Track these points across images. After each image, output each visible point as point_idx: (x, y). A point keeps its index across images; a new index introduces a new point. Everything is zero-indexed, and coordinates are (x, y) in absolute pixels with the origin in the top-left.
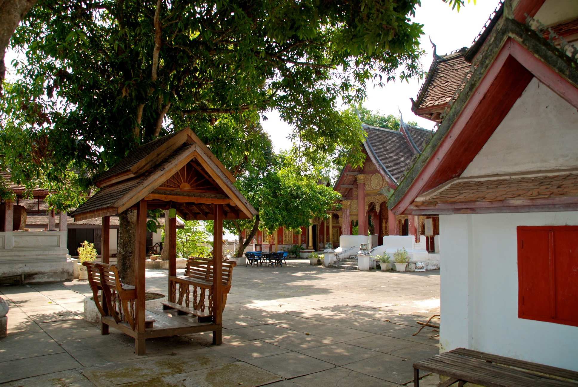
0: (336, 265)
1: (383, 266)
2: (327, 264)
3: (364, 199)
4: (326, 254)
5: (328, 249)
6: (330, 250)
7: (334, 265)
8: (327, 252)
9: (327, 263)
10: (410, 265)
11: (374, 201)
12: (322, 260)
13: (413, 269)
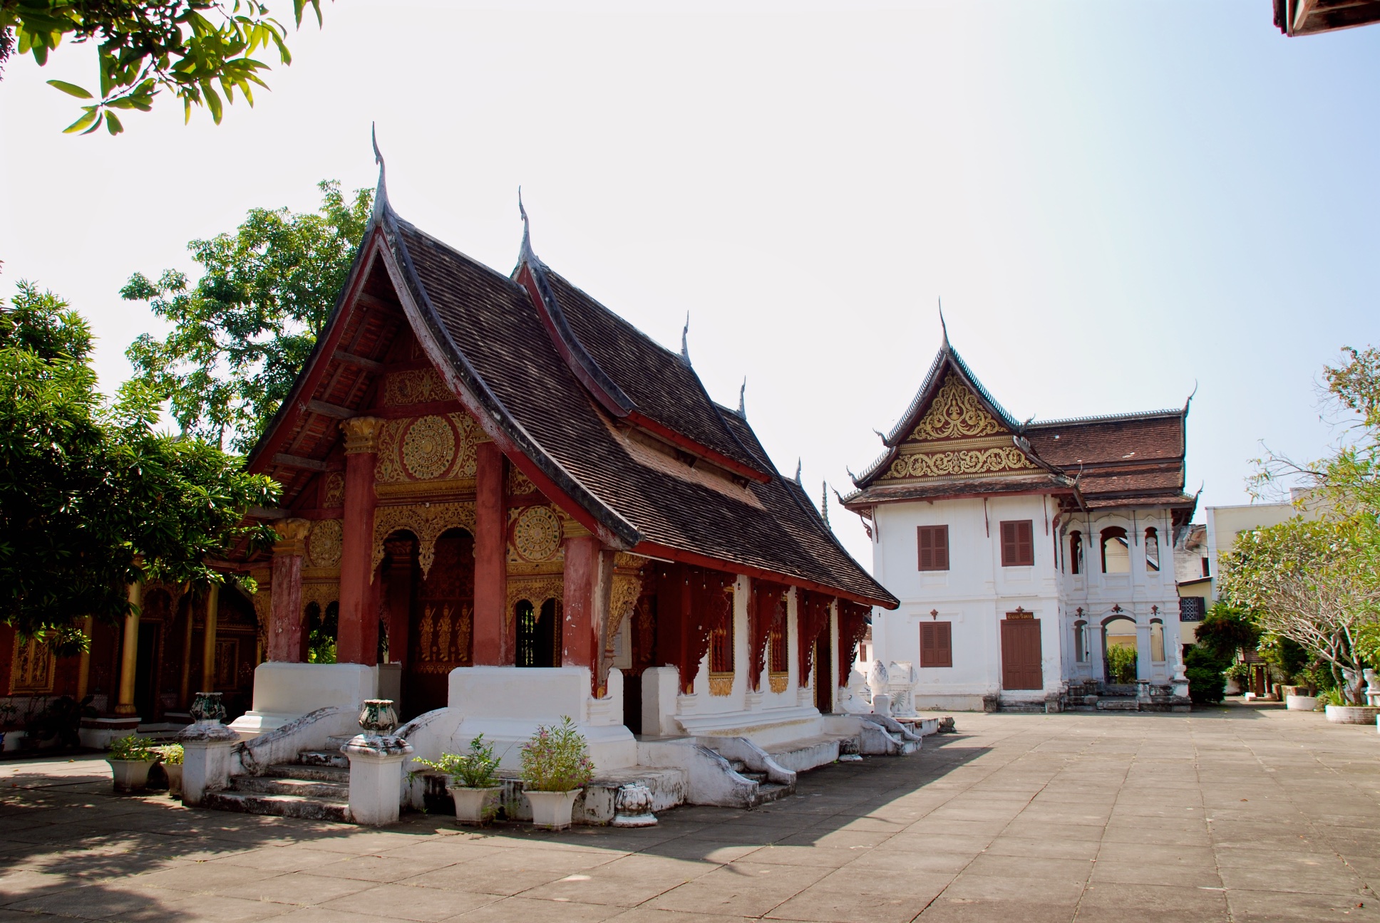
0: (241, 798)
1: (469, 803)
2: (195, 792)
3: (371, 515)
4: (193, 746)
5: (206, 722)
6: (212, 726)
7: (229, 796)
8: (200, 737)
9: (195, 788)
10: (589, 795)
11: (413, 525)
12: (170, 771)
13: (604, 815)
